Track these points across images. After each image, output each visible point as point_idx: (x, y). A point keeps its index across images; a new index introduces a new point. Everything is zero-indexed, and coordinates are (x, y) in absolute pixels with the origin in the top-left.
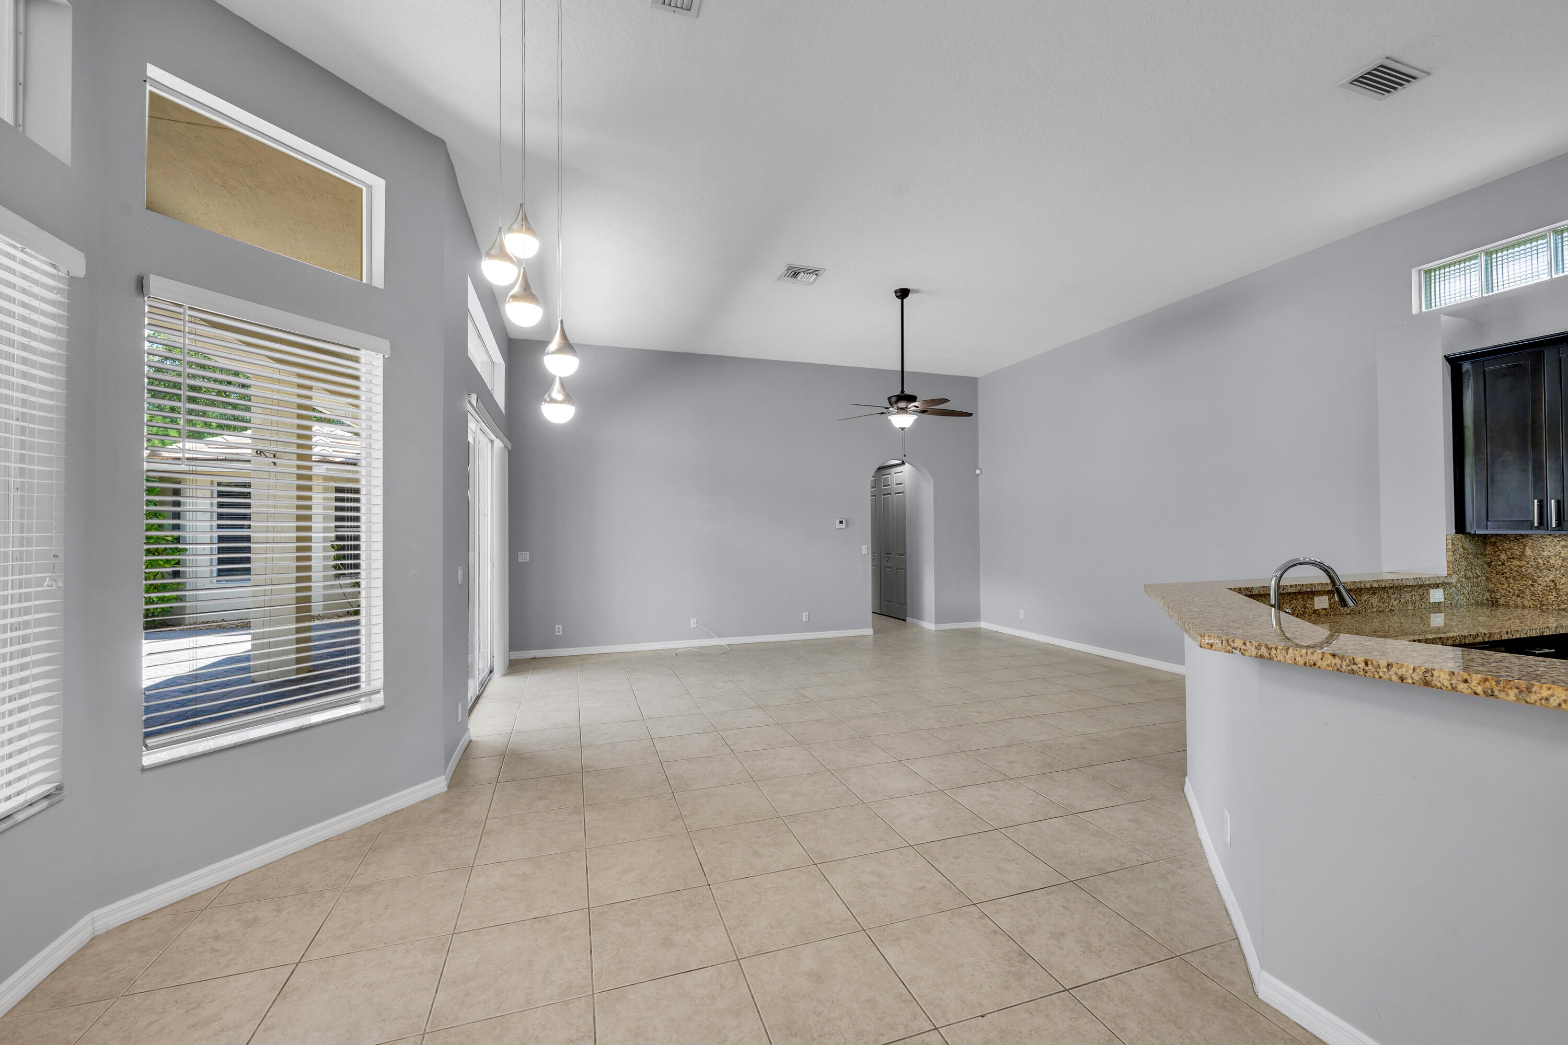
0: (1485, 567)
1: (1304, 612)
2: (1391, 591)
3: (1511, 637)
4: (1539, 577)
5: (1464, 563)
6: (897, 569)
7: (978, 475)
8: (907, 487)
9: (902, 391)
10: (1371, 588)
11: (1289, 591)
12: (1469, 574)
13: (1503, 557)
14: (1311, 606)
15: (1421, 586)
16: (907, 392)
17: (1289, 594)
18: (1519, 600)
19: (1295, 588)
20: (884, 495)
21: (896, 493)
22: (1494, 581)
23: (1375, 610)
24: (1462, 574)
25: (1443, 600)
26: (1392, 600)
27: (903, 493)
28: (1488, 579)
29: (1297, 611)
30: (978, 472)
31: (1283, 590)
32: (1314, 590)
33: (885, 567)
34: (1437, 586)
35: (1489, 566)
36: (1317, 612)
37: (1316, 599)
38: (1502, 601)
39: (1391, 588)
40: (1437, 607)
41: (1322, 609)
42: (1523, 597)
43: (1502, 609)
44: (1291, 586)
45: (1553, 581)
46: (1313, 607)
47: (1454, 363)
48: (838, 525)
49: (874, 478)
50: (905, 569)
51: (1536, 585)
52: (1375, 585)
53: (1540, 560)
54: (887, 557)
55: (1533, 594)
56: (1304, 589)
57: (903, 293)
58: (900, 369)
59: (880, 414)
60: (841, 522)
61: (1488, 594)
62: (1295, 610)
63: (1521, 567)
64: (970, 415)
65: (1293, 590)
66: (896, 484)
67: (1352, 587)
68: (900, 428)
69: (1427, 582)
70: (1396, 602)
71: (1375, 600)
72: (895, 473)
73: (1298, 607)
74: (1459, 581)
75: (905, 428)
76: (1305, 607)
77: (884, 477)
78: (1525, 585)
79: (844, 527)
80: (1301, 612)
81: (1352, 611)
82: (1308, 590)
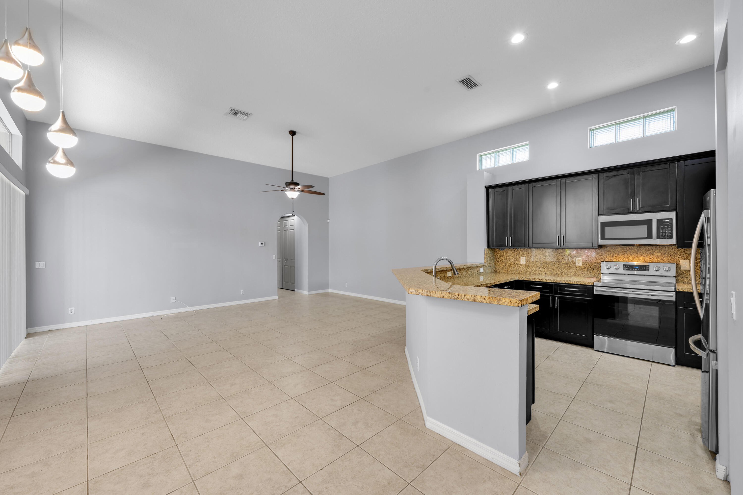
0: (494, 259)
1: (444, 278)
2: (469, 269)
3: (499, 283)
4: (507, 263)
5: (489, 258)
6: (291, 266)
7: (328, 222)
8: (296, 226)
9: (292, 180)
10: (464, 268)
11: (440, 270)
12: (490, 262)
13: (499, 256)
14: (446, 275)
15: (478, 267)
16: (295, 181)
17: (440, 271)
18: (502, 270)
20: (284, 230)
21: (290, 230)
22: (496, 264)
23: (465, 276)
24: (488, 262)
25: (483, 272)
26: (470, 272)
27: (293, 229)
28: (495, 264)
30: (328, 221)
31: (438, 270)
32: (447, 269)
33: (285, 266)
34: (482, 266)
35: (495, 259)
36: (448, 278)
37: (448, 273)
38: (498, 271)
39: (469, 268)
40: (481, 274)
42: (503, 270)
43: (498, 274)
44: (440, 268)
45: (510, 264)
46: (447, 276)
47: (488, 188)
48: (260, 245)
49: (279, 222)
50: (294, 266)
51: (506, 265)
52: (465, 267)
53: (507, 257)
54: (286, 261)
55: (505, 269)
56: (444, 269)
57: (293, 133)
58: (291, 170)
59: (281, 190)
60: (262, 244)
61: (495, 269)
62: (441, 277)
63: (503, 259)
64: (324, 194)
65: (441, 270)
66: (291, 226)
67: (459, 268)
68: (291, 198)
69: (479, 265)
70: (471, 273)
71: (465, 272)
72: (290, 220)
74: (487, 265)
75: (293, 198)
76: (444, 276)
77: (285, 222)
78: (503, 265)
79: (264, 246)
80: (443, 278)
81: (458, 276)
82: (446, 269)
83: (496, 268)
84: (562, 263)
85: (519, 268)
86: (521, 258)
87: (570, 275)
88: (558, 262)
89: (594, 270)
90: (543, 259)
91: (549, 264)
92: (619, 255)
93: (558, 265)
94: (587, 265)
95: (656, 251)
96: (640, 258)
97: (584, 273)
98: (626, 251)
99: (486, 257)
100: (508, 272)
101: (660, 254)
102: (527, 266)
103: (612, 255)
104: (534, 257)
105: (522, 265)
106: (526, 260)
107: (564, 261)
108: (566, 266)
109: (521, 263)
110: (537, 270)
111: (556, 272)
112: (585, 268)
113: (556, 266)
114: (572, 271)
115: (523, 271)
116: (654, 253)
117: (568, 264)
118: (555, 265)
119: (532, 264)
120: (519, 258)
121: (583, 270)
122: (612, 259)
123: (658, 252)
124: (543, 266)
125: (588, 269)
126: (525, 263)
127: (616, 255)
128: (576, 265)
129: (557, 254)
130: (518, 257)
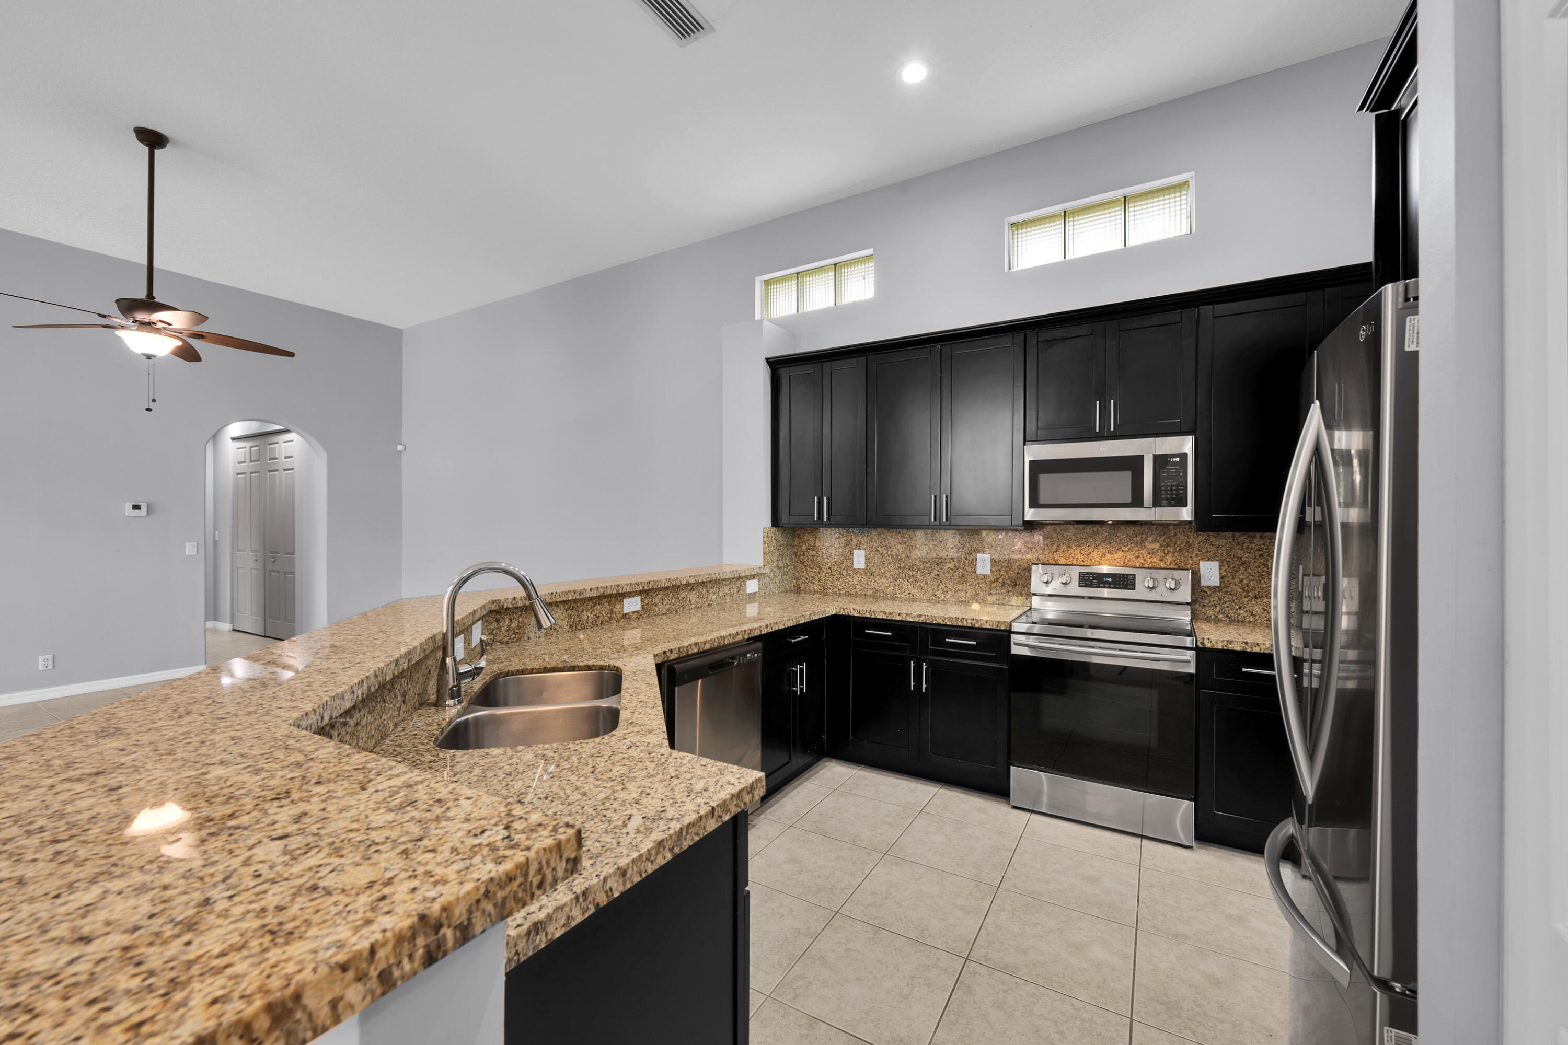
0: (792, 557)
1: (610, 618)
2: (709, 586)
4: (823, 565)
5: (777, 554)
10: (688, 584)
11: (588, 596)
12: (781, 564)
13: (804, 548)
15: (739, 578)
17: (591, 599)
18: (812, 586)
19: (596, 592)
22: (797, 569)
23: (693, 606)
24: (775, 564)
25: (757, 590)
26: (711, 595)
28: (794, 568)
29: (601, 618)
31: (580, 595)
32: (621, 591)
34: (753, 577)
35: (795, 556)
36: (627, 616)
37: (626, 601)
38: (802, 587)
39: (710, 582)
40: (752, 597)
41: (634, 612)
42: (814, 584)
43: (802, 594)
45: (830, 568)
46: (623, 611)
47: (773, 366)
51: (821, 571)
52: (692, 581)
53: (826, 551)
55: (819, 581)
56: (609, 592)
61: (794, 581)
63: (813, 556)
65: (594, 594)
67: (667, 586)
69: (743, 574)
70: (714, 597)
71: (693, 597)
73: (603, 613)
74: (772, 571)
76: (611, 612)
78: (815, 572)
80: (607, 619)
81: (668, 610)
82: (615, 592)
83: (797, 579)
84: (946, 568)
85: (850, 579)
86: (856, 552)
87: (963, 599)
88: (938, 564)
89: (1016, 585)
90: (903, 556)
91: (918, 569)
92: (1070, 547)
93: (937, 573)
94: (1002, 573)
95: (1150, 539)
96: (1116, 556)
97: (996, 594)
98: (1086, 539)
99: (767, 550)
100: (824, 589)
101: (1157, 546)
102: (868, 574)
103: (1055, 547)
104: (885, 552)
105: (856, 571)
106: (867, 559)
107: (950, 563)
108: (956, 574)
109: (856, 566)
110: (890, 586)
111: (933, 590)
112: (996, 580)
113: (933, 575)
114: (969, 588)
115: (858, 587)
116: (1146, 544)
117: (961, 570)
118: (930, 573)
119: (880, 569)
120: (852, 553)
121: (994, 585)
122: (1056, 558)
123: (1153, 541)
124: (904, 575)
125: (1003, 584)
126: (863, 566)
127: (1064, 548)
128: (978, 572)
129: (935, 543)
130: (847, 550)
